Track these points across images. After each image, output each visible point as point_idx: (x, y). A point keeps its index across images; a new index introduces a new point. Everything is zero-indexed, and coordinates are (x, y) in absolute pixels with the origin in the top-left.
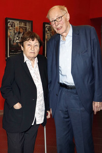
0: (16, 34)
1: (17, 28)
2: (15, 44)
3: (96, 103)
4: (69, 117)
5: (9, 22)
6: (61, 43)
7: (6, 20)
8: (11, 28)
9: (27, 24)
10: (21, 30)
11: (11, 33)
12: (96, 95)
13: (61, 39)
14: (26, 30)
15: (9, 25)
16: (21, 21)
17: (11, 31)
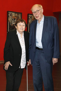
1: (13, 17)
4: (39, 65)
5: (9, 13)
7: (8, 12)
8: (10, 16)
9: (19, 14)
11: (10, 19)
12: (55, 54)
14: (18, 17)
15: (9, 15)
16: (16, 13)
17: (10, 18)
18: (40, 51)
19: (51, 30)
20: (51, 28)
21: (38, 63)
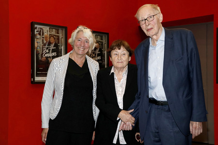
0: (45, 45)
1: (46, 37)
2: (44, 59)
3: (194, 123)
4: (160, 141)
5: (36, 28)
6: (151, 48)
7: (32, 25)
8: (38, 36)
9: (60, 31)
10: (52, 40)
11: (38, 43)
13: (151, 44)
14: (58, 39)
15: (36, 33)
16: (52, 26)
17: (38, 41)
18: (160, 106)
19: (182, 59)
20: (183, 55)
21: (156, 137)
